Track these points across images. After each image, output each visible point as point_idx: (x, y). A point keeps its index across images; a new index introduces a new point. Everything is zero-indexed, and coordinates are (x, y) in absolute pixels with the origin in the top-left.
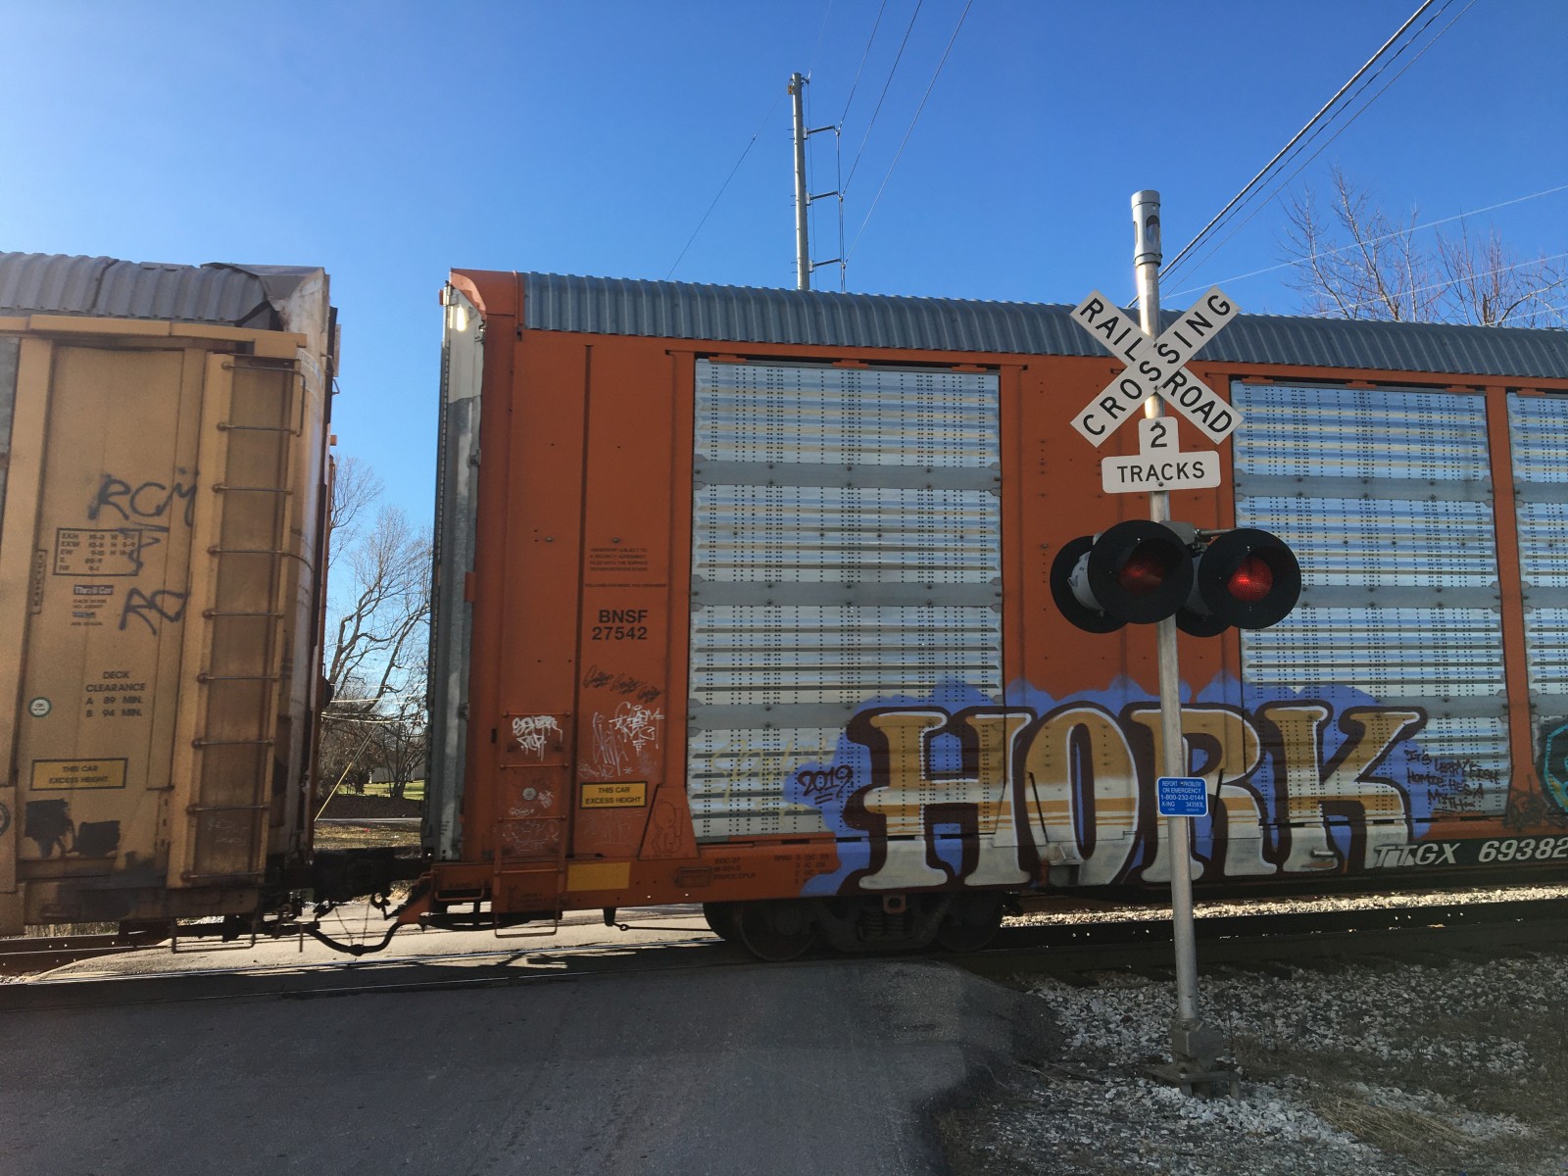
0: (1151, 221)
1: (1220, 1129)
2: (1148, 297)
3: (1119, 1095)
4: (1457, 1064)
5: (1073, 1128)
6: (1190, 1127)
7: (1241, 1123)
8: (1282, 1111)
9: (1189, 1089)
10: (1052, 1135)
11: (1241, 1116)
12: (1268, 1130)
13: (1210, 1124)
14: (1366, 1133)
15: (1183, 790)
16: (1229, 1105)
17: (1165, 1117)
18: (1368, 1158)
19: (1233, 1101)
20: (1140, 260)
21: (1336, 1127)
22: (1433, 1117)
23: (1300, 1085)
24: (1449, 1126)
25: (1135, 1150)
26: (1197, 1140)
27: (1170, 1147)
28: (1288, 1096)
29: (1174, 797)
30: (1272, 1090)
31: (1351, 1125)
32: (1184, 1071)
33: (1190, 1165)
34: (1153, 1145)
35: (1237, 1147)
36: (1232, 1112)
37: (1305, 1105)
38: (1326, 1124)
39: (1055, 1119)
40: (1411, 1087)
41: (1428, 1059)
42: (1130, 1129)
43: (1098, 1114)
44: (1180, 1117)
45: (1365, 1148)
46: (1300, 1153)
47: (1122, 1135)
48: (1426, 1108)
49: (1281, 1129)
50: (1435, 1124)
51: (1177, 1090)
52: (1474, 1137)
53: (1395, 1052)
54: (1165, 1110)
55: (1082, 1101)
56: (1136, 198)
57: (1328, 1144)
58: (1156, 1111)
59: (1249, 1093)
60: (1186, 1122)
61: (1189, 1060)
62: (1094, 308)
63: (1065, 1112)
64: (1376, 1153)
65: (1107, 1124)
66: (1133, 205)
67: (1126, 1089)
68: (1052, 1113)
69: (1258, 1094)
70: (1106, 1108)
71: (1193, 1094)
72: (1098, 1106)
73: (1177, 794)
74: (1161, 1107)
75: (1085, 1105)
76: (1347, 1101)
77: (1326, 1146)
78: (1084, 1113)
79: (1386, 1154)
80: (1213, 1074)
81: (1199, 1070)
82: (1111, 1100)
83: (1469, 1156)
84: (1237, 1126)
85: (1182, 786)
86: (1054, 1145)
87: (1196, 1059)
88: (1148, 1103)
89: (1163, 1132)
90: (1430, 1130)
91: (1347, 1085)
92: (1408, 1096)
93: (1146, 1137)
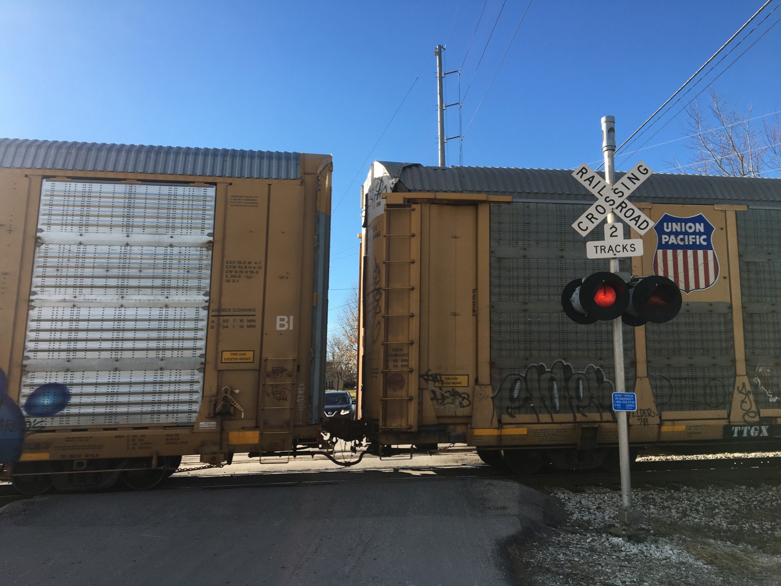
0: (611, 130)
1: (641, 557)
2: (609, 166)
3: (593, 541)
4: (760, 532)
5: (571, 554)
6: (626, 555)
7: (651, 554)
8: (671, 550)
9: (626, 539)
10: (561, 556)
11: (651, 551)
12: (664, 558)
13: (636, 554)
14: (711, 560)
15: (625, 399)
16: (646, 546)
17: (615, 551)
18: (711, 572)
19: (648, 545)
20: (605, 149)
21: (696, 557)
22: (745, 555)
23: (681, 539)
24: (752, 559)
25: (600, 564)
26: (629, 561)
27: (616, 563)
28: (675, 544)
29: (620, 402)
30: (667, 541)
31: (704, 557)
32: (624, 530)
33: (625, 571)
34: (608, 562)
35: (648, 564)
36: (647, 549)
37: (682, 547)
38: (692, 556)
39: (562, 550)
40: (736, 542)
41: (746, 530)
42: (599, 555)
43: (583, 548)
44: (622, 551)
45: (710, 567)
46: (678, 568)
47: (594, 558)
48: (741, 551)
49: (670, 558)
50: (745, 557)
51: (621, 539)
52: (764, 564)
53: (729, 526)
54: (615, 548)
55: (575, 543)
56: (603, 119)
57: (692, 565)
58: (611, 548)
59: (656, 542)
60: (624, 553)
61: (627, 525)
62: (583, 171)
63: (568, 547)
64: (715, 569)
65: (587, 553)
66: (602, 123)
67: (596, 538)
68: (561, 547)
69: (660, 542)
70: (587, 546)
71: (629, 541)
72: (583, 545)
73: (622, 401)
74: (613, 546)
75: (577, 544)
76: (703, 546)
77: (691, 565)
78: (576, 548)
79: (719, 569)
80: (638, 532)
81: (632, 530)
82: (589, 543)
83: (760, 572)
84: (649, 555)
85: (624, 397)
86: (562, 561)
87: (630, 525)
88: (607, 545)
89: (613, 557)
90: (742, 560)
91: (704, 540)
92: (734, 545)
93: (605, 559)
